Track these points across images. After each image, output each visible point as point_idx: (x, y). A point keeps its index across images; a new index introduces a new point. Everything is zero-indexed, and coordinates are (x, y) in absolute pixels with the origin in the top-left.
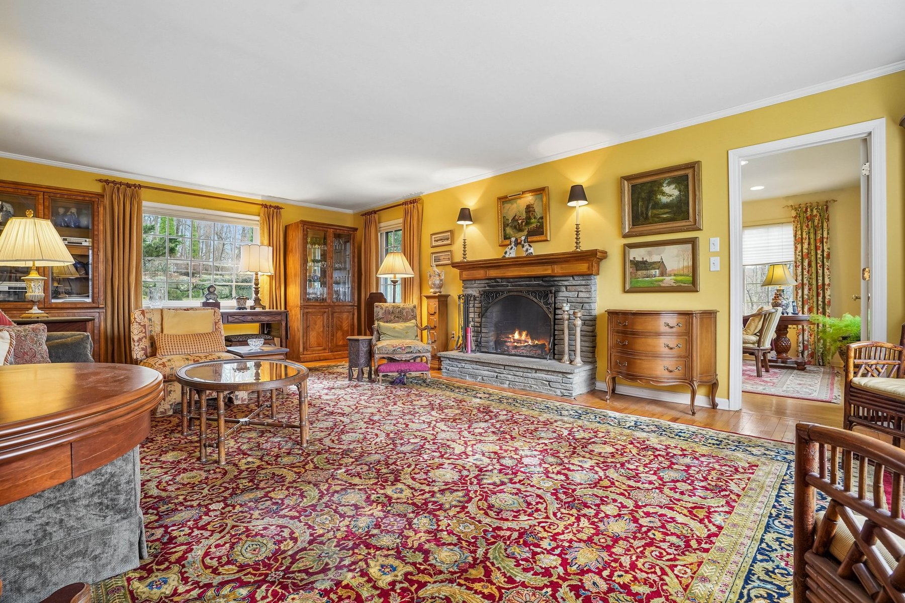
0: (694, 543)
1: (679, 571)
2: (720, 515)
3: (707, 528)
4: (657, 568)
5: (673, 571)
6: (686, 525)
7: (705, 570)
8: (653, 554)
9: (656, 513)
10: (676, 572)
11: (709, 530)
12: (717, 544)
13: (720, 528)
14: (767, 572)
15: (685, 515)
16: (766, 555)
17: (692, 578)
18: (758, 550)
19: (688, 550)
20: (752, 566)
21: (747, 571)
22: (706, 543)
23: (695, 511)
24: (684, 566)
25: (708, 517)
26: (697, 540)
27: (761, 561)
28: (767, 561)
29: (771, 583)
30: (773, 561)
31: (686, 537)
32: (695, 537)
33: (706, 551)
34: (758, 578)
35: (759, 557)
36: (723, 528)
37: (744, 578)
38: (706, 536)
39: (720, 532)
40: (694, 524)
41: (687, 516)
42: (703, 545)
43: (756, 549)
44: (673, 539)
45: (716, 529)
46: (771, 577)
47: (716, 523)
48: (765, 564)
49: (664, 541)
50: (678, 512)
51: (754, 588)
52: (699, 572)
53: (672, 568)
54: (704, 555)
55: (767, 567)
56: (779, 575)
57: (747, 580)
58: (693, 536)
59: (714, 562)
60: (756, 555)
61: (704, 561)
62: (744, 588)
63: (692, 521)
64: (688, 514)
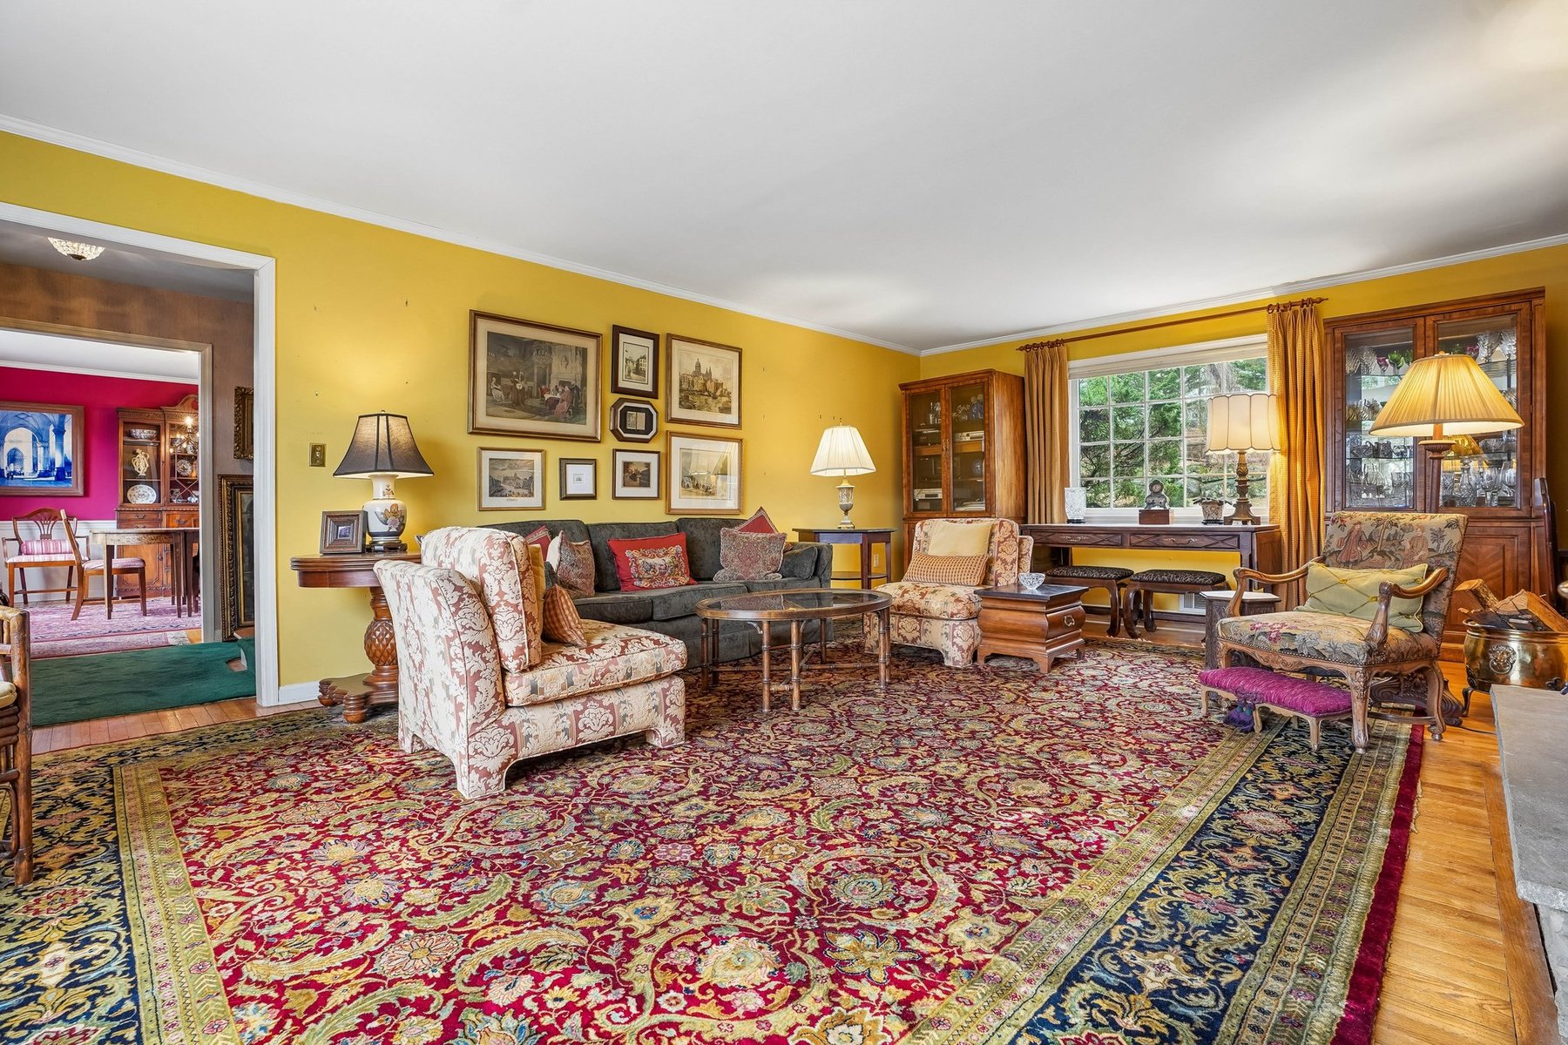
0: (249, 945)
1: (227, 909)
2: (263, 1028)
3: (257, 983)
4: (256, 893)
5: (235, 903)
6: (295, 960)
7: (196, 928)
8: (281, 900)
9: (361, 939)
10: (231, 905)
11: (249, 982)
12: (212, 971)
13: (236, 1001)
14: (103, 991)
15: (319, 972)
16: (117, 1018)
17: (204, 912)
18: (137, 1017)
19: (243, 931)
20: (135, 982)
21: (137, 971)
22: (232, 959)
23: (314, 995)
24: (228, 916)
25: (278, 1003)
26: (250, 953)
27: (122, 1002)
28: (112, 1010)
29: (90, 982)
30: (100, 1018)
31: (269, 945)
32: (257, 955)
33: (219, 950)
34: (114, 973)
35: (129, 1005)
36: (231, 1005)
37: (137, 959)
38: (244, 969)
39: (228, 993)
40: (284, 971)
41: (312, 973)
42: (230, 953)
43: (142, 1014)
44: (284, 928)
45: (239, 993)
46: (94, 988)
47: (252, 1006)
48: (112, 1001)
49: (289, 918)
50: (336, 968)
51: (115, 959)
52: (202, 921)
53: (238, 905)
54: (216, 943)
55: (107, 999)
56: (80, 1001)
57: (130, 961)
58: (261, 953)
59: (193, 945)
60: (137, 1005)
61: (208, 937)
62: (130, 949)
63: (295, 972)
64: (315, 977)
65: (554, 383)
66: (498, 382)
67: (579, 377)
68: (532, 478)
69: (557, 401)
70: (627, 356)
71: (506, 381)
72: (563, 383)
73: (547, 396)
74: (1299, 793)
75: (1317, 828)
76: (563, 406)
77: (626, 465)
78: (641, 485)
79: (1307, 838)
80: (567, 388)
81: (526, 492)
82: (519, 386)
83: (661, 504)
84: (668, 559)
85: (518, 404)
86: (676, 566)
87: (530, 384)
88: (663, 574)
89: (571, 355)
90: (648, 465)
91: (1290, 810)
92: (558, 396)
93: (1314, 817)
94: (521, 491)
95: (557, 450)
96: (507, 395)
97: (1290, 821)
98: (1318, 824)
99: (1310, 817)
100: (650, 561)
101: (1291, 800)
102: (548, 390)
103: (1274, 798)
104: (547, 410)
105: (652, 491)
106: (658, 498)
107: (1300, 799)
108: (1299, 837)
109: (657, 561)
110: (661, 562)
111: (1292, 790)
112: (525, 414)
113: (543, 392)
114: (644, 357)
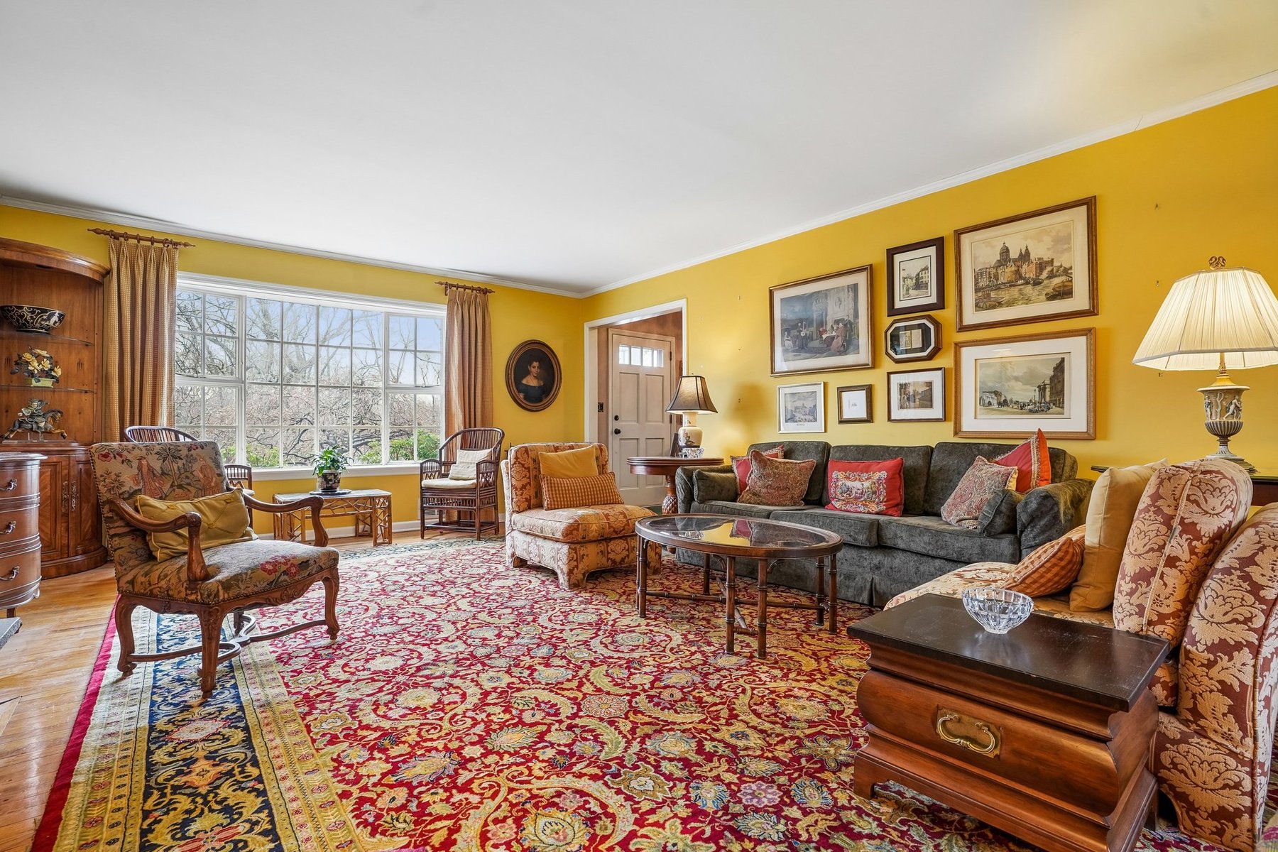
65: (830, 323)
66: (789, 335)
67: (852, 311)
68: (815, 406)
69: (833, 338)
70: (903, 274)
71: (794, 332)
72: (837, 322)
73: (824, 336)
74: (184, 779)
75: (149, 748)
76: (838, 342)
77: (903, 387)
78: (922, 406)
79: (154, 734)
80: (841, 325)
81: (811, 418)
82: (803, 334)
83: (949, 426)
84: (867, 484)
85: (803, 348)
86: (874, 493)
87: (812, 329)
88: (856, 498)
89: (843, 295)
90: (930, 384)
91: (183, 754)
92: (834, 334)
93: (156, 758)
94: (807, 417)
95: (836, 380)
96: (794, 343)
97: (176, 741)
98: (150, 753)
99: (160, 756)
100: (849, 483)
101: (188, 765)
102: (825, 331)
103: (206, 758)
104: (827, 348)
105: (937, 411)
106: (945, 419)
107: (179, 773)
108: (161, 732)
109: (857, 484)
110: (860, 487)
111: (193, 778)
112: (808, 355)
113: (821, 333)
114: (926, 269)
